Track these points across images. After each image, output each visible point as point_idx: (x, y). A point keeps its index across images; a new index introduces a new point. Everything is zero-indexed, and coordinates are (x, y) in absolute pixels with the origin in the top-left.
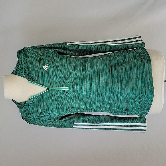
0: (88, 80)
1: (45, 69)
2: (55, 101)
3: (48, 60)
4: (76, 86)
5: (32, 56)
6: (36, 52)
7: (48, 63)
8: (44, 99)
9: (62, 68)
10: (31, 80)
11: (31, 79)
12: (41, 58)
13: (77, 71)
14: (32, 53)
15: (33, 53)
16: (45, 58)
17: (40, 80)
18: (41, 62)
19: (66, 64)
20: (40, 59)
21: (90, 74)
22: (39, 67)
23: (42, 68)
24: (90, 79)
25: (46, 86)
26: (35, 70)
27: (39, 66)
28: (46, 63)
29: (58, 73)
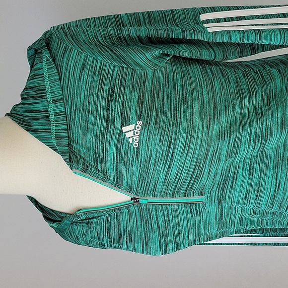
0: (270, 172)
1: (131, 140)
2: (156, 232)
3: (141, 101)
4: (230, 193)
5: (80, 78)
6: (97, 63)
7: (140, 115)
8: (123, 223)
9: (188, 140)
10: (81, 166)
11: (78, 162)
12: (113, 88)
13: (238, 143)
14: (80, 65)
15: (84, 65)
16: (127, 92)
17: (110, 170)
18: (116, 109)
19: (203, 120)
20: (112, 96)
21: (278, 149)
22: (107, 127)
23: (117, 131)
24: (276, 166)
25: (130, 190)
26: (91, 133)
27: (108, 123)
28: (133, 115)
29: (177, 157)
